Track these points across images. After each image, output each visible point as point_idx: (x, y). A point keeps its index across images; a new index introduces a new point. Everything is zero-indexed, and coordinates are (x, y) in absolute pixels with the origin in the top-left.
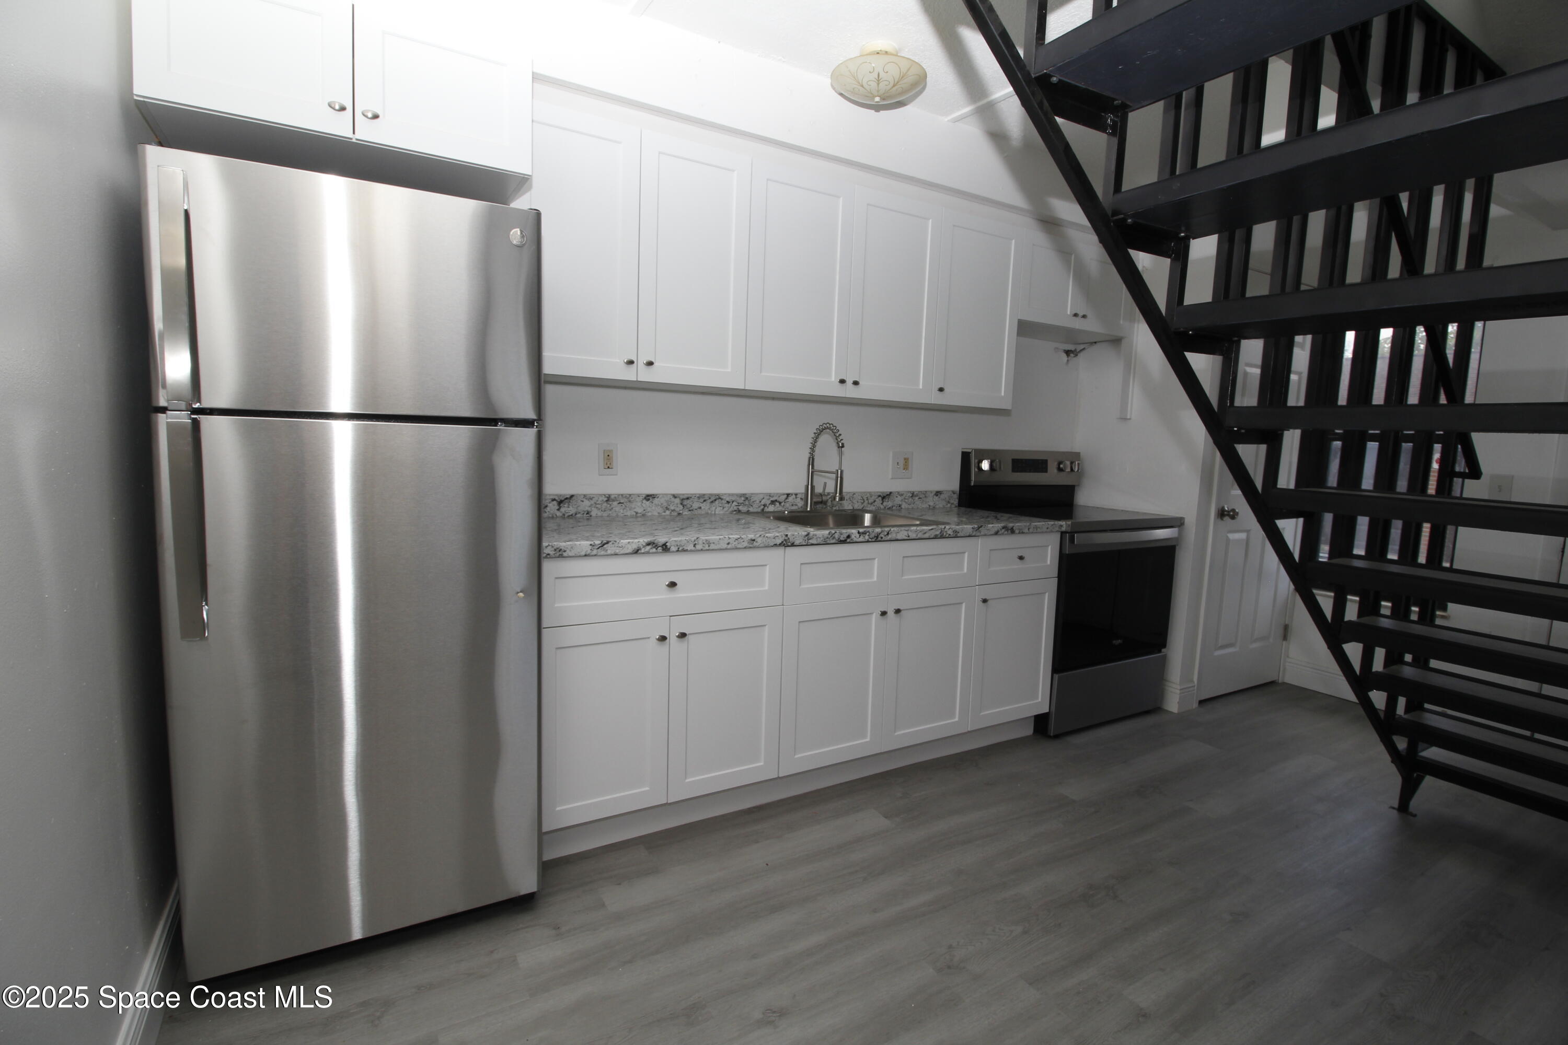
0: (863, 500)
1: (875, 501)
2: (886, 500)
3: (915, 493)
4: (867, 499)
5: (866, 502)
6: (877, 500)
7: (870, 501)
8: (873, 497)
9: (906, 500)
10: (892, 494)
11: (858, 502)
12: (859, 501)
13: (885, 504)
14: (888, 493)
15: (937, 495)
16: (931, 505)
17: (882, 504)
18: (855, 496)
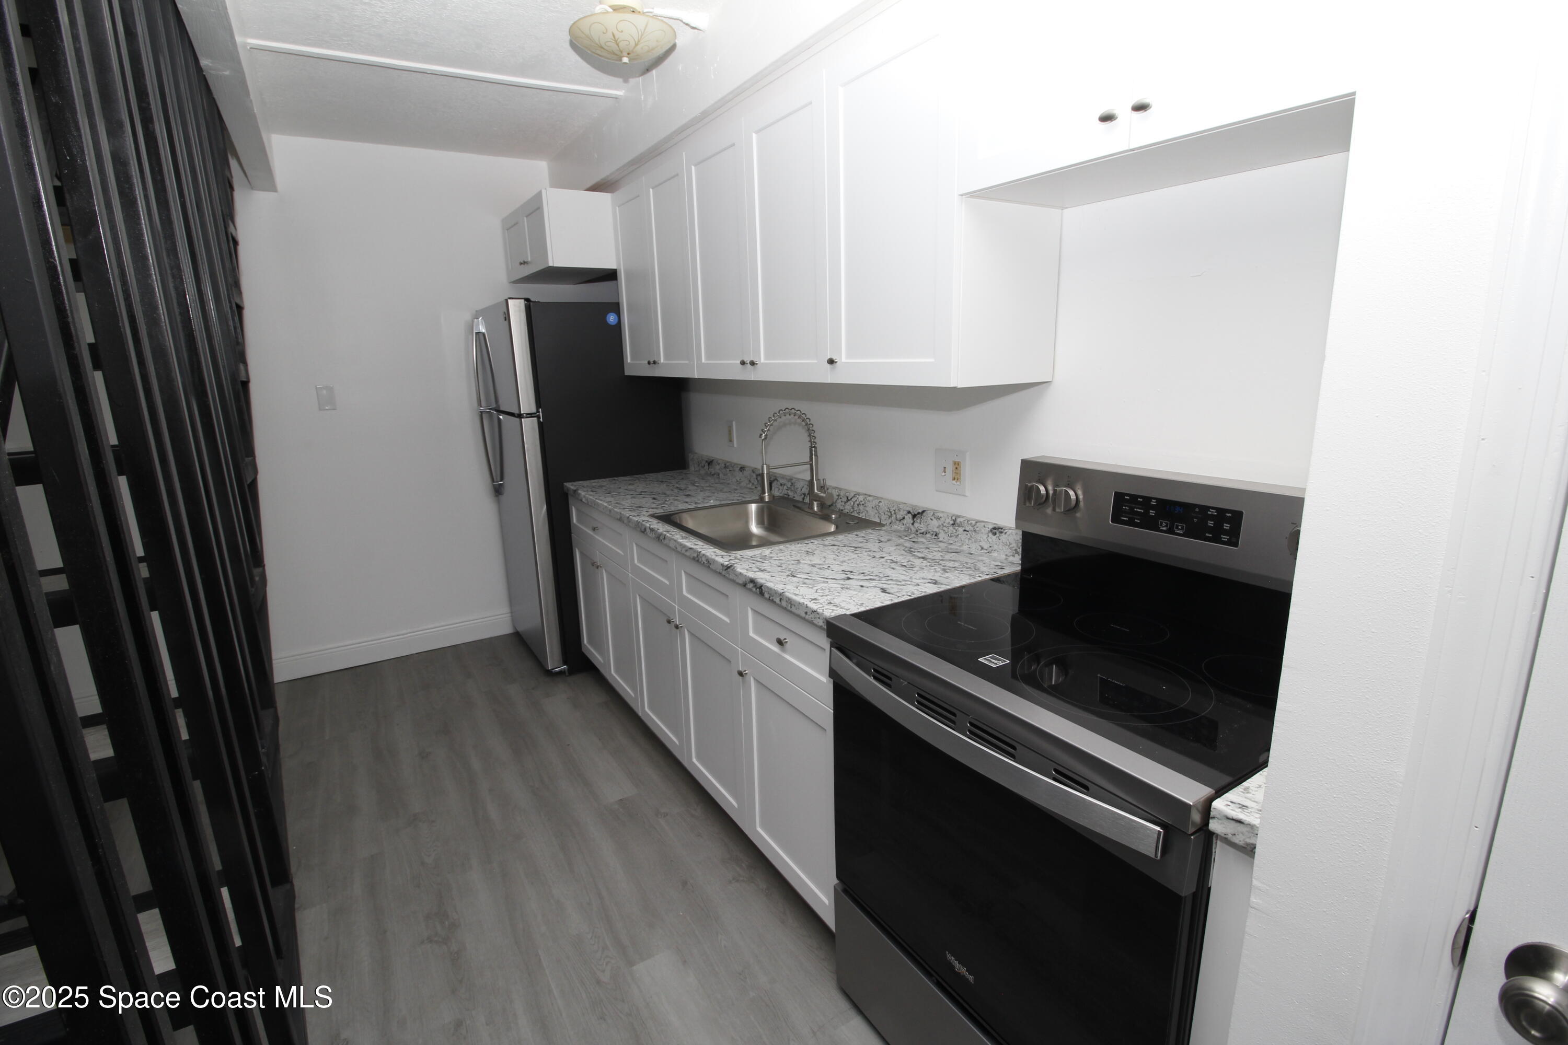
0: (891, 512)
1: (904, 518)
2: (918, 521)
3: (958, 520)
4: (895, 513)
5: (894, 516)
6: (906, 517)
7: (898, 517)
8: (901, 513)
9: (945, 528)
10: (924, 514)
11: (884, 514)
12: (886, 513)
13: (916, 525)
14: (920, 511)
15: (995, 534)
16: (985, 548)
17: (913, 524)
18: (880, 504)
